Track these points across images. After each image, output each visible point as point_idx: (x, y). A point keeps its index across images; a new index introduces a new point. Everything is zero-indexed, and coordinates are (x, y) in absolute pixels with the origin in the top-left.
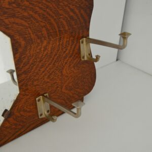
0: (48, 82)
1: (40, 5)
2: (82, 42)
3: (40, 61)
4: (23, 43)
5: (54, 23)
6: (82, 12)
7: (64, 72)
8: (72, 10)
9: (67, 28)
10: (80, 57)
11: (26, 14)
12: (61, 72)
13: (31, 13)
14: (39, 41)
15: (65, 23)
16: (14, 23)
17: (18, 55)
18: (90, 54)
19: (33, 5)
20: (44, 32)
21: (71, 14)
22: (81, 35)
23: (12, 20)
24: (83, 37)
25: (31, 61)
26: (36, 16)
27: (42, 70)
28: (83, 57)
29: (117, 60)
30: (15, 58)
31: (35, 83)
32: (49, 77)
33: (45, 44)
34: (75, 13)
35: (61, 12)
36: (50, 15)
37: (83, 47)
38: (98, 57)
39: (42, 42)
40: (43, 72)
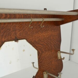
0: (47, 67)
1: (46, 41)
2: (58, 53)
3: (45, 59)
4: (41, 52)
5: (50, 46)
6: (58, 42)
9: (53, 48)
11: (42, 43)
12: (52, 63)
14: (45, 52)
15: (53, 46)
16: (39, 46)
19: (44, 40)
20: (47, 49)
21: (55, 43)
24: (58, 51)
25: (43, 59)
26: (45, 44)
27: (46, 62)
28: (59, 58)
29: (69, 60)
30: (38, 57)
31: (43, 67)
32: (48, 65)
33: (47, 53)
34: (56, 43)
35: (52, 43)
36: (49, 44)
38: (64, 58)
39: (46, 52)
40: (46, 63)
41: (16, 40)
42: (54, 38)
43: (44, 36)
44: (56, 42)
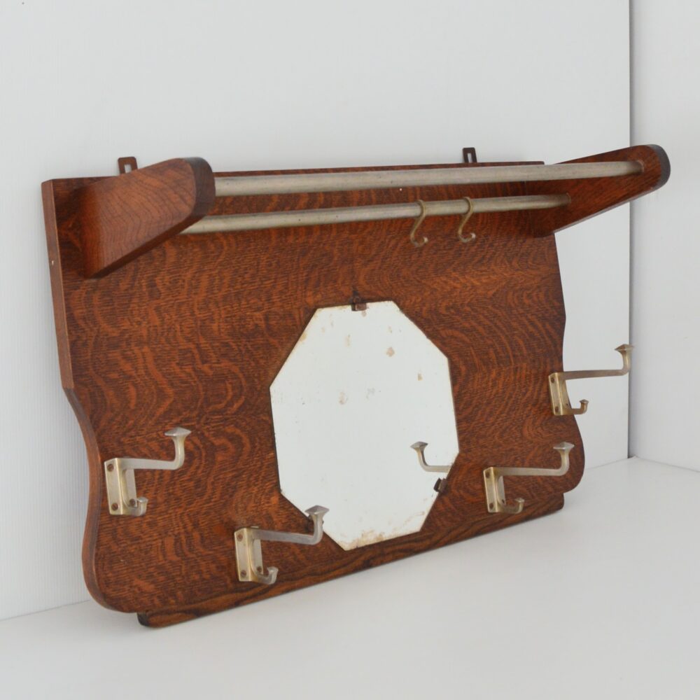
0: (500, 445)
1: (485, 312)
2: (553, 380)
3: (488, 404)
4: (463, 369)
5: (504, 340)
6: (548, 326)
7: (526, 433)
8: (532, 323)
9: (525, 352)
10: (551, 409)
11: (467, 325)
12: (521, 432)
13: (474, 324)
14: (484, 369)
15: (521, 343)
16: (452, 337)
17: (457, 388)
18: (569, 405)
19: (476, 311)
20: (493, 355)
21: (531, 329)
22: (549, 368)
23: (450, 332)
24: (552, 371)
25: (474, 402)
26: (480, 329)
27: (492, 419)
28: (557, 409)
29: (629, 457)
30: (454, 391)
31: (481, 441)
32: (501, 436)
33: (494, 375)
34: (536, 327)
35: (515, 324)
36: (499, 328)
37: (555, 389)
38: (584, 403)
39: (490, 372)
40: (493, 424)
41: (358, 302)
42: (527, 302)
43: (473, 286)
44: (540, 325)
